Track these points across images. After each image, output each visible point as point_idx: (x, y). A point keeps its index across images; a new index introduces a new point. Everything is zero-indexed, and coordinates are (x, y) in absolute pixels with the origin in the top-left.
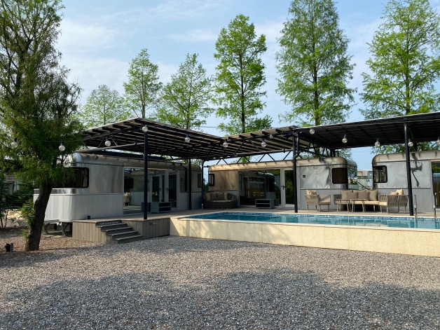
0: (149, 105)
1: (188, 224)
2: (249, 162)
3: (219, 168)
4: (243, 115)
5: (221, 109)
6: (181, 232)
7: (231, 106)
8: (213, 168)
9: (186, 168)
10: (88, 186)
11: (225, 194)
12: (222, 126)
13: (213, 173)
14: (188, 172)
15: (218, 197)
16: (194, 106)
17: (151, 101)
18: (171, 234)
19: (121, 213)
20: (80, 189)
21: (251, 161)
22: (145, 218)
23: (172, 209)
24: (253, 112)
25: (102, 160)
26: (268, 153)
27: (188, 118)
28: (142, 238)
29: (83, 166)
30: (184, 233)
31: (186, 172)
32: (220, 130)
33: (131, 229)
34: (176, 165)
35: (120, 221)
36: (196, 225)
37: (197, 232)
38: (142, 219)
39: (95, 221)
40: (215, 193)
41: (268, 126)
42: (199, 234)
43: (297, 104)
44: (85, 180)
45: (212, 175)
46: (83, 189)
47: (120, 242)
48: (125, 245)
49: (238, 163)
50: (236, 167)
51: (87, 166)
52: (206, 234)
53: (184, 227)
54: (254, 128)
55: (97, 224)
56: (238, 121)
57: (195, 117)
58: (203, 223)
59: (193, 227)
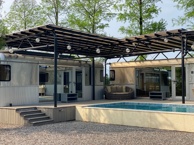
0: (62, 12)
1: (90, 112)
2: (146, 60)
3: (119, 65)
4: (141, 19)
5: (122, 15)
6: (84, 118)
7: (130, 11)
8: (113, 65)
9: (90, 65)
10: (10, 80)
11: (124, 87)
12: (122, 29)
13: (114, 69)
14: (92, 68)
15: (117, 90)
16: (98, 12)
17: (63, 8)
18: (76, 119)
19: (37, 101)
20: (4, 82)
21: (147, 59)
22: (56, 106)
23: (79, 99)
24: (149, 16)
25: (21, 59)
26: (162, 52)
27: (94, 22)
28: (52, 122)
29: (6, 63)
30: (87, 118)
31: (90, 68)
32: (120, 32)
33: (44, 115)
34: (82, 63)
35: (36, 108)
36: (97, 113)
37: (97, 118)
38: (53, 107)
39: (16, 108)
40: (115, 86)
41: (163, 28)
42: (99, 119)
43: (189, 8)
44: (8, 75)
45: (113, 71)
46: (6, 82)
47: (35, 125)
48: (38, 127)
49: (135, 61)
50: (134, 64)
51: (9, 64)
52: (105, 120)
53: (86, 114)
54: (151, 30)
55: (17, 110)
56: (137, 24)
57: (100, 21)
58: (102, 111)
59: (94, 114)
